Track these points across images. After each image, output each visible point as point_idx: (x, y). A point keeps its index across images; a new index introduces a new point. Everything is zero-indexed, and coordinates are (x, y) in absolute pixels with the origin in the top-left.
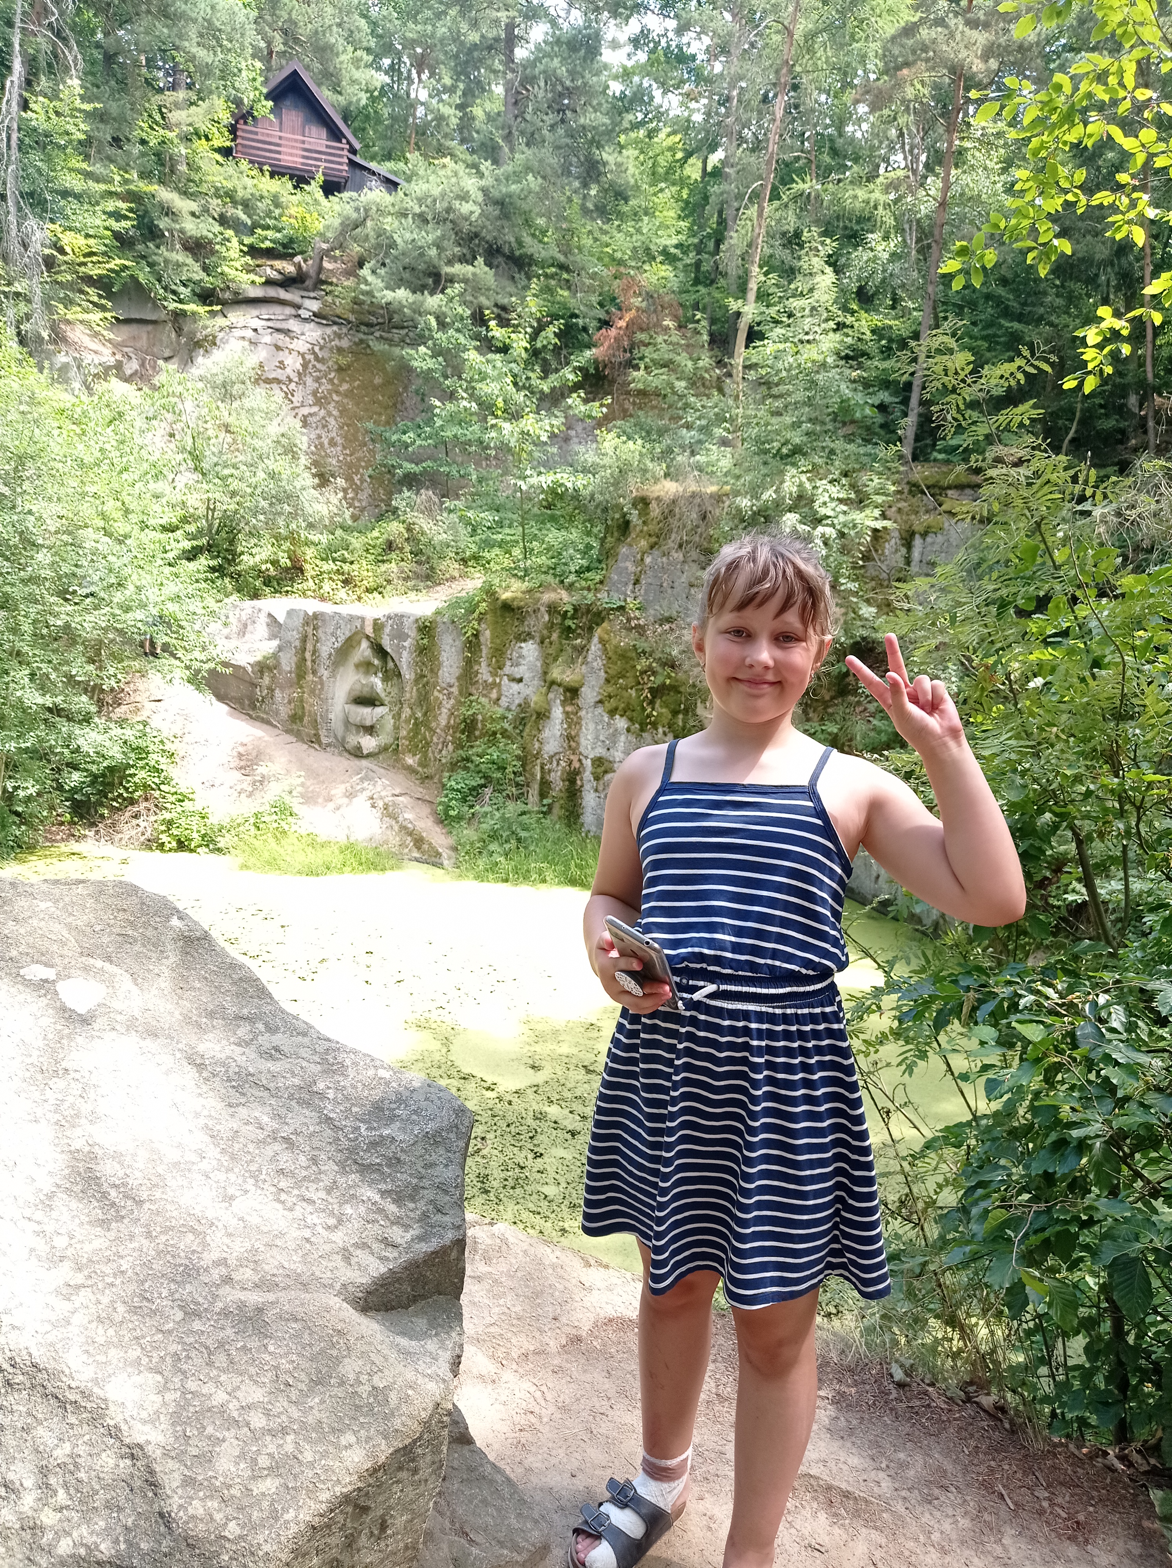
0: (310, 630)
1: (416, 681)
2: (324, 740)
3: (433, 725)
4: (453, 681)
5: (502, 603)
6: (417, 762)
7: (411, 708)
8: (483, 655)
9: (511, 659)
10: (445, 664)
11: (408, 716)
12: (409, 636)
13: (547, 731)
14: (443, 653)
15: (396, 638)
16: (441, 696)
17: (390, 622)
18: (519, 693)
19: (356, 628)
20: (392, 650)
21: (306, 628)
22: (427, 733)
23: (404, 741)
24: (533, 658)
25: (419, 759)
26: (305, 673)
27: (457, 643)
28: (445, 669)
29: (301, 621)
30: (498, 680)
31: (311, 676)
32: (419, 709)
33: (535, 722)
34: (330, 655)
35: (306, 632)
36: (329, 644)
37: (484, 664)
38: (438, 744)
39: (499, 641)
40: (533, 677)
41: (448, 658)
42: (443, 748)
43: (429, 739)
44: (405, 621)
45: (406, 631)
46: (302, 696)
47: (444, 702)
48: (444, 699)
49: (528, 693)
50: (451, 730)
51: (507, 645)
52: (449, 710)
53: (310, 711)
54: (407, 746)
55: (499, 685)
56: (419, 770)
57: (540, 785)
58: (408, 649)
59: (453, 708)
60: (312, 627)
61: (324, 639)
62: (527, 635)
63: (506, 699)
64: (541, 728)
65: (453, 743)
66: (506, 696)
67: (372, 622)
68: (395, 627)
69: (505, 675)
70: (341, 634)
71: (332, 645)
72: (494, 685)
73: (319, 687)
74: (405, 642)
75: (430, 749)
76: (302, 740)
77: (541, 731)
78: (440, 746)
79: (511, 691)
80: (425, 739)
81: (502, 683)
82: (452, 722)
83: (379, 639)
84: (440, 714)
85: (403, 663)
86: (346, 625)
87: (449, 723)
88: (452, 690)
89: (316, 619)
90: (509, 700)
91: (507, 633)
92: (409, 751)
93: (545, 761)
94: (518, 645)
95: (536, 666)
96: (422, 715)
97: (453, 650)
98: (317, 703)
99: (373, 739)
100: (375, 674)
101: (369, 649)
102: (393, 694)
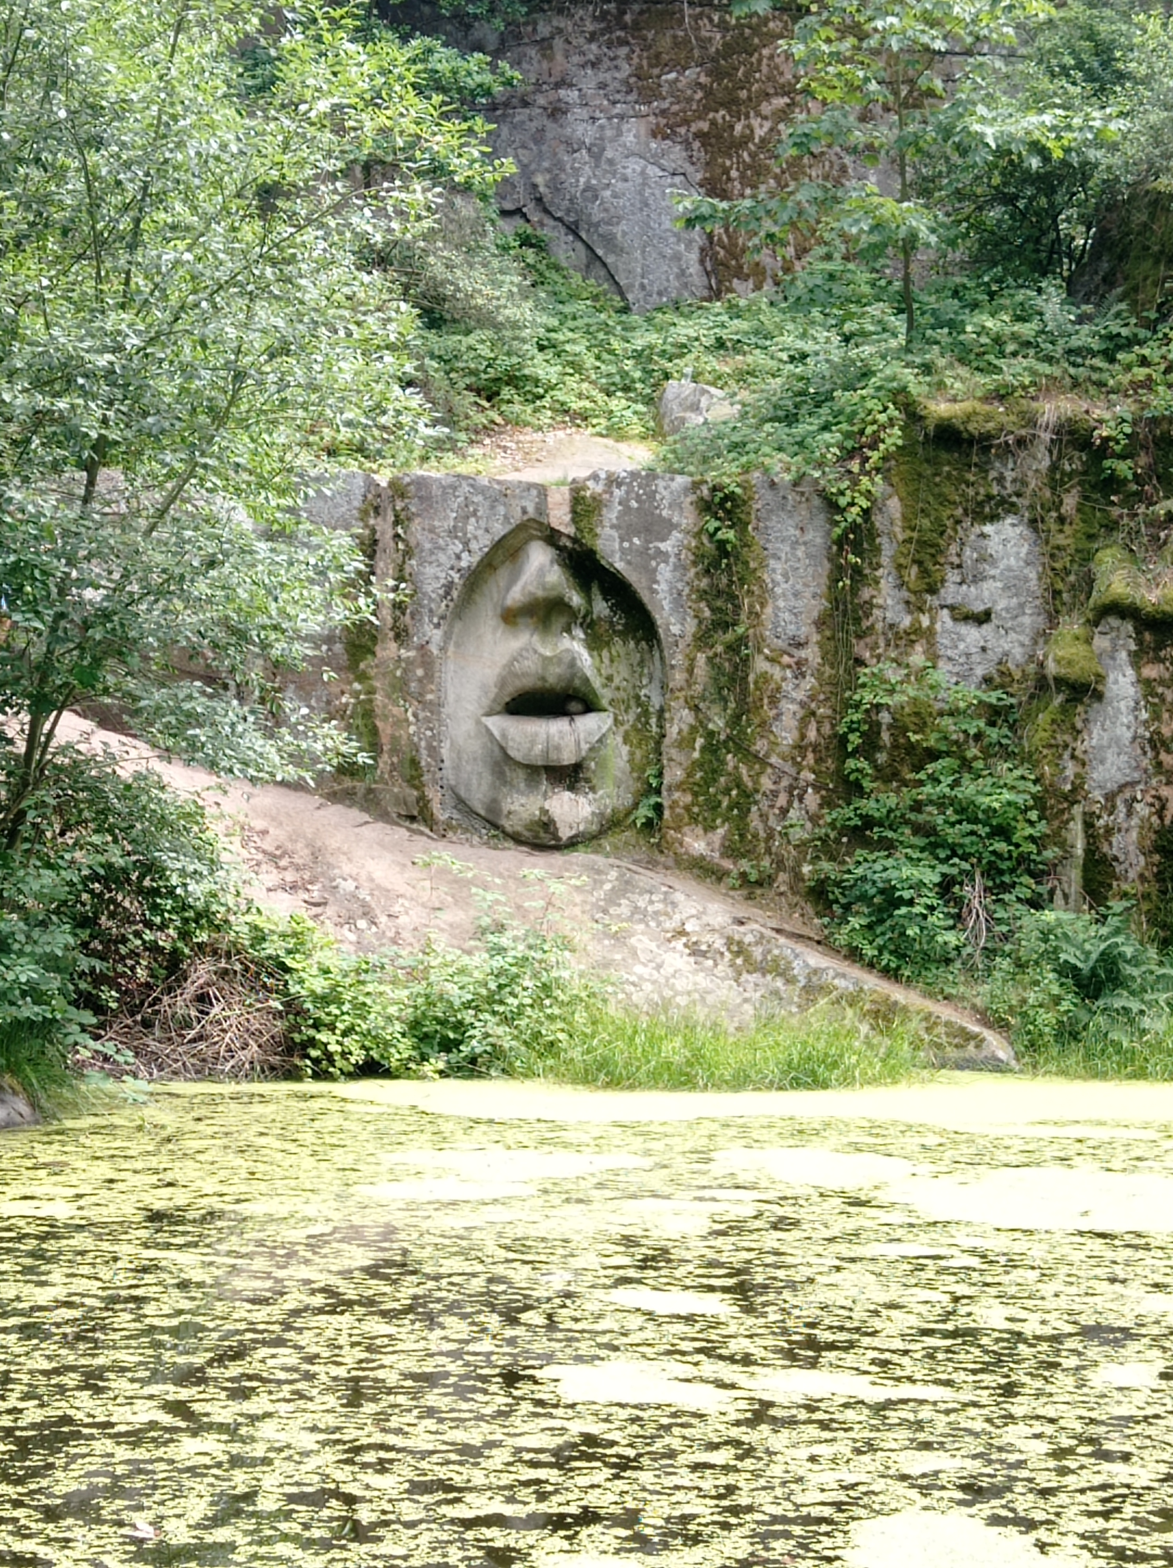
0: (384, 527)
1: (702, 639)
2: (441, 815)
3: (760, 746)
4: (806, 630)
5: (937, 426)
6: (717, 845)
7: (696, 709)
8: (885, 560)
9: (959, 566)
10: (778, 590)
11: (686, 728)
12: (671, 526)
13: (1096, 731)
14: (772, 563)
15: (638, 534)
16: (776, 672)
17: (617, 492)
18: (984, 649)
19: (524, 511)
20: (629, 563)
21: (372, 522)
22: (744, 770)
23: (677, 795)
24: (1018, 559)
25: (724, 838)
26: (374, 639)
27: (809, 536)
28: (781, 603)
29: (356, 504)
30: (925, 621)
31: (393, 645)
32: (716, 709)
33: (1064, 709)
34: (449, 587)
35: (374, 531)
36: (442, 558)
37: (887, 584)
38: (775, 794)
39: (926, 523)
40: (1022, 606)
41: (786, 576)
42: (790, 803)
43: (750, 784)
44: (661, 489)
45: (665, 513)
46: (371, 701)
47: (787, 686)
48: (784, 679)
49: (1007, 647)
50: (810, 756)
51: (950, 532)
52: (802, 704)
53: (394, 739)
54: (687, 808)
55: (929, 634)
56: (727, 864)
57: (1086, 868)
58: (672, 560)
59: (812, 698)
60: (391, 518)
61: (428, 546)
62: (998, 505)
63: (950, 667)
64: (1079, 725)
65: (817, 788)
66: (950, 659)
67: (567, 496)
68: (634, 504)
69: (942, 607)
70: (480, 532)
71: (453, 562)
72: (915, 634)
73: (420, 672)
74: (663, 540)
75: (754, 808)
76: (383, 816)
77: (1079, 732)
78: (782, 800)
79: (962, 646)
80: (739, 785)
81: (938, 627)
82: (812, 734)
83: (587, 540)
84: (777, 717)
85: (661, 596)
86: (492, 507)
87: (803, 737)
88: (803, 654)
89: (402, 496)
90: (956, 669)
91: (944, 501)
92: (694, 819)
93: (1096, 808)
94: (977, 529)
95: (1026, 580)
96: (727, 724)
97: (800, 553)
98: (415, 715)
99: (582, 800)
100: (568, 630)
101: (556, 567)
102: (617, 681)
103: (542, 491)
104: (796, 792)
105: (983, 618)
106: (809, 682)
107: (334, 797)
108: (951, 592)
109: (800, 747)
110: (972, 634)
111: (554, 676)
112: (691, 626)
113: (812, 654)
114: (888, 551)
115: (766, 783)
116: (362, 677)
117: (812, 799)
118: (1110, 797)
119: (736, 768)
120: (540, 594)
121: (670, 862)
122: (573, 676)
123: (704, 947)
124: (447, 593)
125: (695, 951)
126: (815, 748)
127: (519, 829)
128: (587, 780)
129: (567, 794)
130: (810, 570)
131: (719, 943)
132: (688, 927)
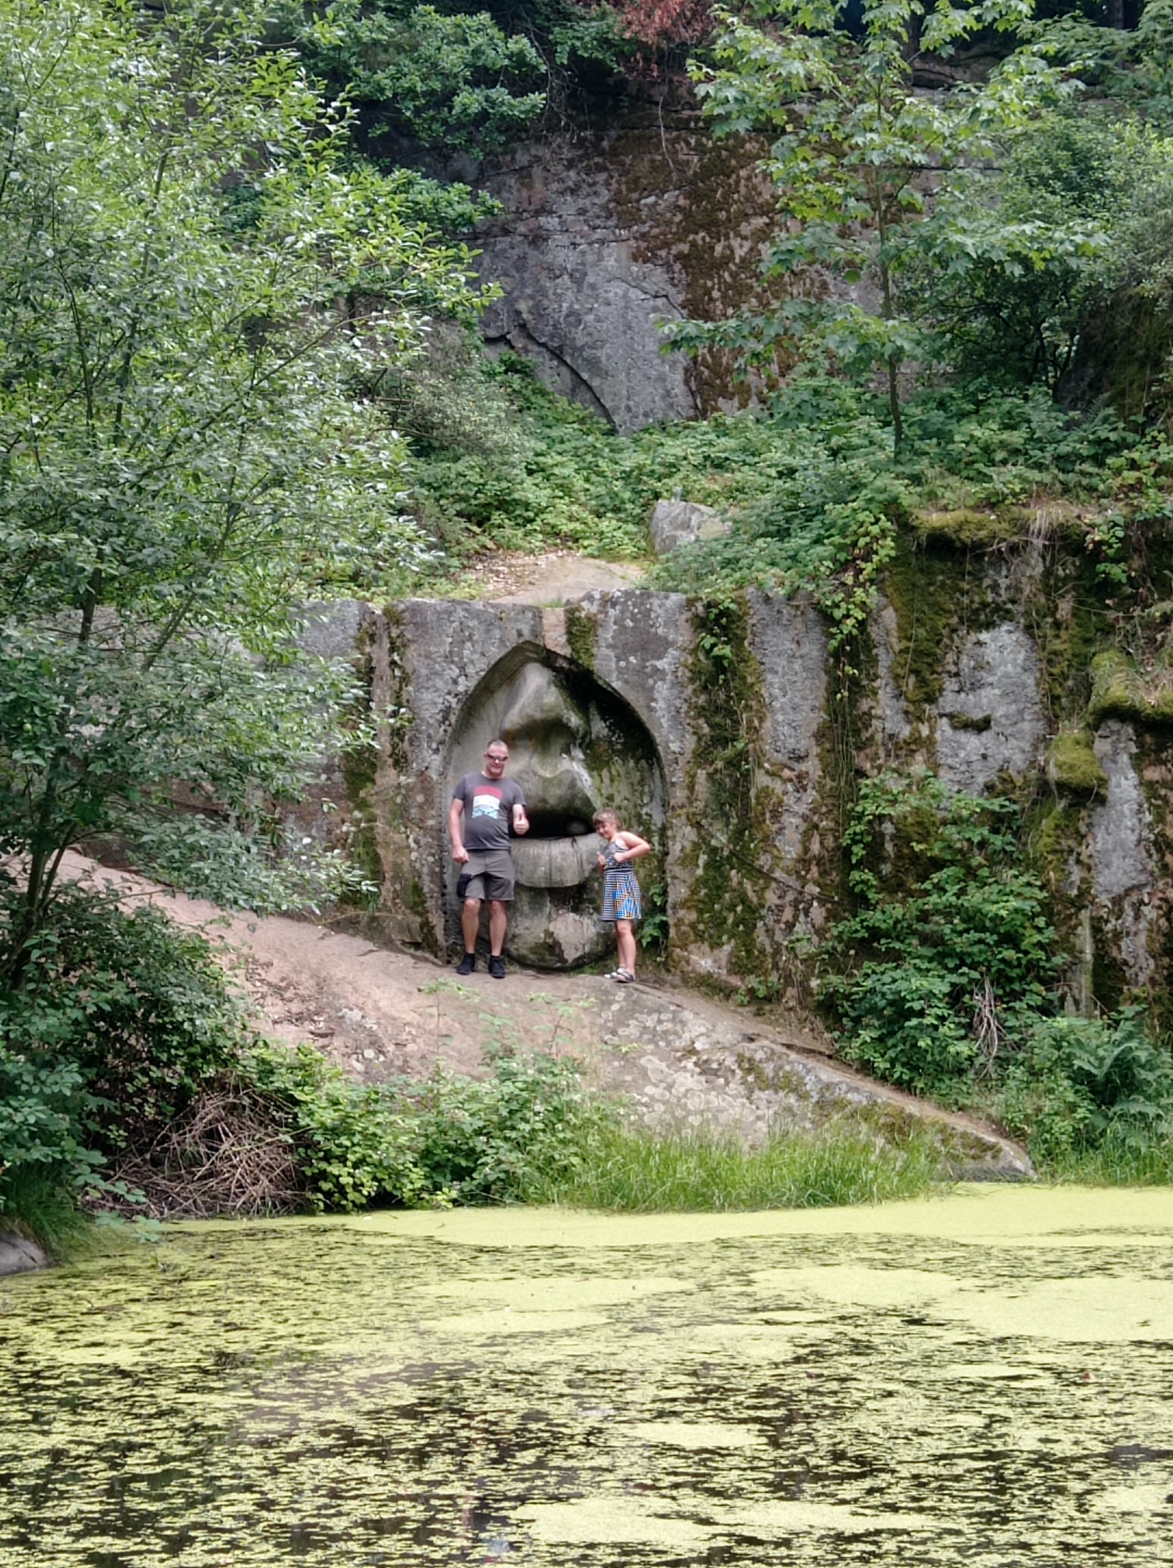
0: (380, 654)
1: (702, 756)
3: (764, 861)
4: (806, 743)
5: (930, 536)
6: (724, 962)
7: (698, 826)
8: (882, 671)
9: (957, 675)
10: (776, 704)
11: (689, 846)
12: (668, 644)
13: (1100, 834)
14: (769, 677)
15: (634, 652)
16: (777, 786)
17: (612, 612)
18: (984, 757)
19: (520, 634)
20: (626, 682)
21: (368, 649)
22: (748, 885)
23: (682, 913)
24: (1015, 665)
25: (731, 954)
26: (373, 766)
27: (805, 649)
28: (780, 717)
29: (352, 632)
30: (925, 731)
31: (393, 772)
32: (718, 825)
33: (1067, 814)
34: (447, 712)
35: (370, 660)
36: (439, 683)
37: (885, 694)
38: (780, 908)
39: (922, 632)
40: (1021, 712)
41: (783, 690)
42: (796, 917)
43: (755, 900)
44: (655, 607)
45: (660, 631)
46: (372, 829)
47: (789, 800)
48: (785, 793)
49: (1007, 753)
50: (814, 869)
51: (946, 640)
52: (805, 818)
53: (396, 866)
54: (693, 926)
55: (929, 744)
56: (735, 981)
57: (1095, 974)
58: (669, 677)
59: (814, 811)
60: (387, 645)
61: (424, 672)
62: (993, 612)
63: (951, 775)
64: (1083, 829)
65: (822, 902)
66: (951, 768)
67: (562, 618)
68: (629, 623)
69: (941, 716)
70: (476, 657)
71: (451, 687)
72: (915, 744)
73: (420, 798)
74: (660, 658)
75: (760, 924)
76: (388, 944)
77: (1084, 837)
78: (788, 915)
79: (962, 754)
80: (744, 900)
81: (938, 735)
82: (815, 848)
83: (584, 660)
84: (780, 831)
85: (659, 713)
86: (488, 631)
87: (806, 850)
88: (803, 767)
89: (398, 623)
90: (958, 777)
91: (940, 610)
92: (700, 937)
93: (1103, 913)
94: (973, 637)
95: (1025, 686)
96: (730, 840)
97: (797, 667)
98: (416, 842)
99: (586, 921)
100: (568, 751)
101: (553, 689)
102: (618, 800)
103: (537, 613)
104: (801, 906)
105: (982, 726)
106: (811, 795)
107: (337, 927)
108: (949, 701)
109: (804, 861)
110: (972, 742)
111: (554, 796)
112: (690, 742)
113: (812, 767)
114: (885, 661)
115: (771, 898)
116: (362, 805)
117: (818, 913)
118: (1118, 901)
119: (740, 883)
120: (538, 716)
121: (677, 980)
122: (574, 797)
123: (715, 1066)
124: (445, 718)
125: (705, 1069)
126: (819, 861)
127: (524, 952)
128: (591, 901)
129: (572, 916)
130: (808, 683)
131: (730, 1061)
132: (698, 1046)
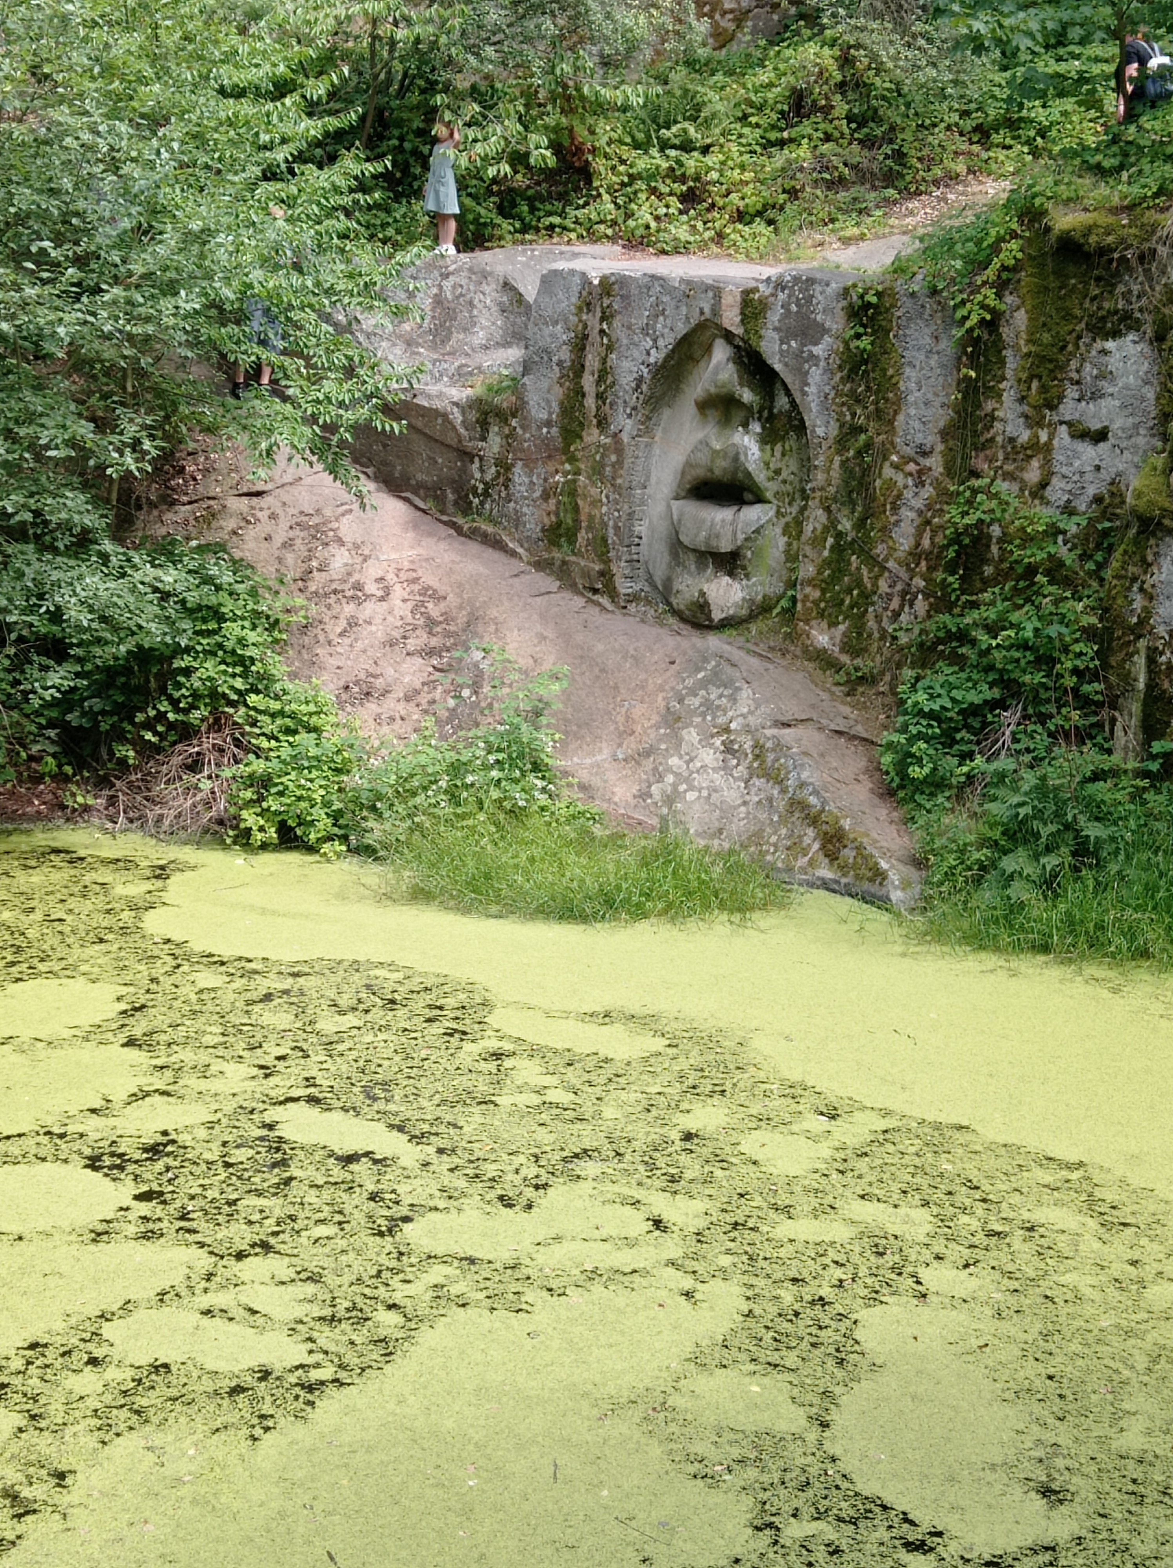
0: (593, 321)
1: (841, 443)
2: (624, 587)
3: (880, 550)
4: (931, 439)
5: (1060, 239)
6: (838, 640)
7: (828, 509)
8: (1009, 373)
9: (1078, 383)
10: (911, 399)
11: (819, 527)
12: (825, 331)
13: (1166, 563)
14: (908, 370)
15: (795, 336)
16: (900, 479)
17: (781, 296)
18: (1098, 468)
19: (702, 313)
20: (786, 365)
21: (584, 317)
22: (865, 571)
23: (808, 590)
24: (1136, 378)
25: (844, 634)
26: (582, 425)
27: (943, 344)
28: (913, 412)
29: (574, 300)
30: (1044, 437)
31: (596, 431)
32: (845, 511)
33: (1136, 542)
34: (640, 380)
35: (585, 326)
36: (636, 353)
37: (1009, 397)
38: (889, 597)
39: (1047, 337)
40: (1136, 426)
41: (919, 383)
42: (902, 606)
43: (869, 586)
44: (817, 294)
45: (819, 318)
46: (575, 481)
47: (908, 494)
48: (906, 487)
49: (1121, 467)
50: (923, 563)
51: (1070, 347)
52: (920, 513)
53: (591, 517)
54: (816, 603)
55: (1048, 448)
56: (845, 659)
58: (822, 364)
59: (929, 507)
60: (599, 314)
61: (625, 341)
62: (1121, 321)
63: (1062, 484)
64: (1150, 558)
65: (926, 596)
66: (1064, 477)
67: (738, 299)
68: (794, 308)
69: (1061, 423)
70: (667, 330)
71: (644, 357)
72: (1035, 448)
73: (613, 458)
74: (816, 344)
75: (871, 609)
76: (573, 588)
77: (1150, 565)
78: (895, 604)
79: (1077, 464)
80: (859, 584)
81: (1055, 442)
82: (926, 543)
83: (753, 342)
84: (897, 523)
85: (810, 398)
86: (678, 307)
87: (918, 545)
88: (927, 462)
89: (609, 294)
90: (1069, 487)
91: (1068, 316)
92: (821, 615)
93: (1160, 644)
94: (1099, 345)
95: (1143, 399)
96: (853, 527)
97: (933, 363)
98: (607, 497)
99: (736, 585)
100: (745, 425)
101: (731, 365)
102: (784, 474)
103: (717, 293)
104: (907, 597)
105: (1101, 436)
106: (928, 491)
107: (541, 565)
108: (1069, 409)
109: (916, 554)
110: (1088, 452)
111: (720, 469)
112: (834, 431)
113: (935, 463)
114: (1012, 363)
115: (883, 586)
116: (572, 459)
117: (921, 605)
119: (858, 569)
120: (713, 390)
121: (798, 652)
122: (737, 469)
123: (736, 747)
124: (638, 386)
125: (728, 749)
126: (928, 555)
127: (682, 607)
128: (744, 568)
129: (727, 579)
130: (941, 379)
131: (748, 746)
